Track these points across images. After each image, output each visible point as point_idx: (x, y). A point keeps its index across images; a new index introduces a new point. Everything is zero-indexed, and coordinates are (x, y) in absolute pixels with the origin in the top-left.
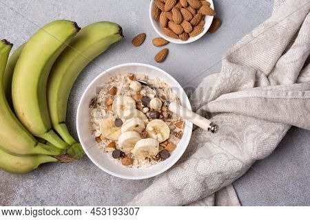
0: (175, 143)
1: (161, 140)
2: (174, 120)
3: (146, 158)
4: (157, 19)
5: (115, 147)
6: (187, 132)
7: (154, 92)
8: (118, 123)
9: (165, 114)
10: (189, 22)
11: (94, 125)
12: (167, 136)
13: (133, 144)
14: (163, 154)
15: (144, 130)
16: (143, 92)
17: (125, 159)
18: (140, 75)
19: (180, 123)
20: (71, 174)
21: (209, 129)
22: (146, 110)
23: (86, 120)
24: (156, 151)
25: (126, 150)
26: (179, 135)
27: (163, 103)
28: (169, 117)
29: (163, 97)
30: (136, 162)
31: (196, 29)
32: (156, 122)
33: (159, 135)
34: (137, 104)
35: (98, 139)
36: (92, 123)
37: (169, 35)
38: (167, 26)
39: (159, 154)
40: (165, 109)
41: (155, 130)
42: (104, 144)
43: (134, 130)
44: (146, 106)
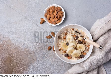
0: (86, 52)
1: (82, 51)
2: (87, 44)
3: (76, 57)
5: (66, 53)
6: (91, 49)
7: (80, 35)
8: (67, 44)
9: (84, 43)
12: (84, 50)
13: (72, 52)
14: (82, 56)
15: (76, 47)
16: (76, 35)
17: (69, 57)
18: (76, 29)
19: (88, 46)
21: (99, 47)
22: (77, 40)
24: (80, 55)
25: (69, 54)
26: (88, 50)
27: (83, 39)
28: (85, 44)
29: (83, 37)
30: (72, 58)
32: (80, 45)
33: (81, 49)
34: (74, 38)
35: (60, 50)
36: (58, 44)
39: (81, 56)
40: (83, 41)
41: (80, 47)
42: (62, 51)
43: (73, 47)
44: (77, 39)
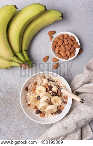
0: (64, 106)
1: (58, 105)
2: (63, 95)
3: (51, 114)
4: (54, 50)
5: (37, 109)
6: (70, 102)
7: (54, 83)
8: (39, 98)
9: (59, 94)
10: (69, 51)
11: (27, 99)
12: (60, 103)
13: (45, 108)
14: (59, 111)
15: (50, 101)
16: (49, 84)
17: (41, 114)
19: (66, 97)
20: (16, 120)
21: (80, 101)
22: (51, 92)
23: (24, 96)
24: (56, 110)
25: (42, 110)
26: (66, 103)
27: (58, 89)
28: (61, 94)
29: (58, 86)
30: (46, 115)
31: (72, 54)
32: (56, 98)
33: (57, 103)
34: (46, 89)
35: (29, 105)
36: (26, 98)
37: (60, 57)
38: (59, 53)
39: (57, 112)
40: (59, 91)
41: (55, 101)
42: (32, 107)
43: (46, 102)
44: (50, 90)
